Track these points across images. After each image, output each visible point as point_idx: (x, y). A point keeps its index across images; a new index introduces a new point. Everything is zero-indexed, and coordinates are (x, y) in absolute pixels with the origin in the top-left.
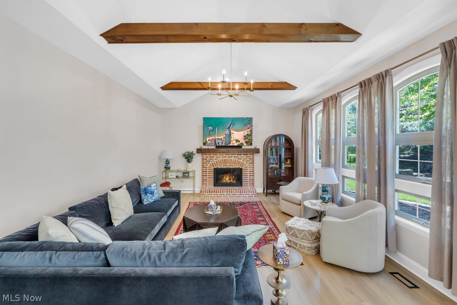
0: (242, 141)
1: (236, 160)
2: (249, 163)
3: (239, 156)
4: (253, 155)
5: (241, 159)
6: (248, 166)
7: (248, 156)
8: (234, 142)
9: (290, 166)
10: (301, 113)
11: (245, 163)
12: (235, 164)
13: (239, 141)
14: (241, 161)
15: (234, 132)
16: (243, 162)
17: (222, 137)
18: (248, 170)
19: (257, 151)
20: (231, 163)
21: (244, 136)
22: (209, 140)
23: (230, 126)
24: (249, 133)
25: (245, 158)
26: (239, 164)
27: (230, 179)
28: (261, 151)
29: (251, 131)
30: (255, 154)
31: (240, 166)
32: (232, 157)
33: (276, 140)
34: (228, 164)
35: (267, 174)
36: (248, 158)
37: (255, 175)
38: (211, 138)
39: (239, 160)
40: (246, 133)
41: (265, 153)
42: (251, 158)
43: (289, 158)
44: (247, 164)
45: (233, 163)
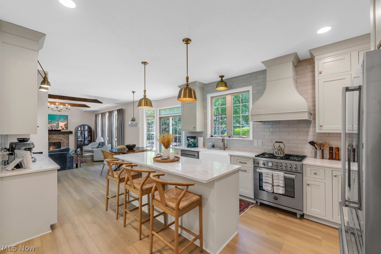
0: (64, 127)
1: (56, 138)
2: (66, 139)
3: (59, 135)
4: (69, 135)
5: (60, 137)
6: (65, 141)
7: (65, 135)
8: (60, 127)
9: (90, 139)
10: (95, 115)
11: (63, 139)
12: (56, 140)
13: (62, 127)
14: (60, 138)
15: (60, 123)
16: (62, 139)
17: (55, 125)
18: (65, 143)
19: (71, 133)
20: (53, 140)
21: (65, 125)
22: (49, 126)
23: (58, 120)
24: (66, 123)
25: (63, 136)
26: (59, 140)
27: (53, 149)
28: (74, 132)
29: (67, 122)
30: (69, 134)
31: (60, 141)
32: (54, 136)
33: (81, 127)
34: (51, 140)
35: (77, 144)
36: (65, 136)
37: (69, 145)
38: (50, 125)
39: (59, 138)
40: (65, 123)
41: (76, 133)
42: (67, 136)
43: (90, 136)
44: (64, 140)
45: (54, 140)
